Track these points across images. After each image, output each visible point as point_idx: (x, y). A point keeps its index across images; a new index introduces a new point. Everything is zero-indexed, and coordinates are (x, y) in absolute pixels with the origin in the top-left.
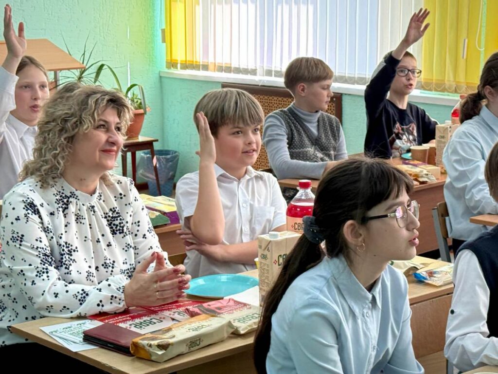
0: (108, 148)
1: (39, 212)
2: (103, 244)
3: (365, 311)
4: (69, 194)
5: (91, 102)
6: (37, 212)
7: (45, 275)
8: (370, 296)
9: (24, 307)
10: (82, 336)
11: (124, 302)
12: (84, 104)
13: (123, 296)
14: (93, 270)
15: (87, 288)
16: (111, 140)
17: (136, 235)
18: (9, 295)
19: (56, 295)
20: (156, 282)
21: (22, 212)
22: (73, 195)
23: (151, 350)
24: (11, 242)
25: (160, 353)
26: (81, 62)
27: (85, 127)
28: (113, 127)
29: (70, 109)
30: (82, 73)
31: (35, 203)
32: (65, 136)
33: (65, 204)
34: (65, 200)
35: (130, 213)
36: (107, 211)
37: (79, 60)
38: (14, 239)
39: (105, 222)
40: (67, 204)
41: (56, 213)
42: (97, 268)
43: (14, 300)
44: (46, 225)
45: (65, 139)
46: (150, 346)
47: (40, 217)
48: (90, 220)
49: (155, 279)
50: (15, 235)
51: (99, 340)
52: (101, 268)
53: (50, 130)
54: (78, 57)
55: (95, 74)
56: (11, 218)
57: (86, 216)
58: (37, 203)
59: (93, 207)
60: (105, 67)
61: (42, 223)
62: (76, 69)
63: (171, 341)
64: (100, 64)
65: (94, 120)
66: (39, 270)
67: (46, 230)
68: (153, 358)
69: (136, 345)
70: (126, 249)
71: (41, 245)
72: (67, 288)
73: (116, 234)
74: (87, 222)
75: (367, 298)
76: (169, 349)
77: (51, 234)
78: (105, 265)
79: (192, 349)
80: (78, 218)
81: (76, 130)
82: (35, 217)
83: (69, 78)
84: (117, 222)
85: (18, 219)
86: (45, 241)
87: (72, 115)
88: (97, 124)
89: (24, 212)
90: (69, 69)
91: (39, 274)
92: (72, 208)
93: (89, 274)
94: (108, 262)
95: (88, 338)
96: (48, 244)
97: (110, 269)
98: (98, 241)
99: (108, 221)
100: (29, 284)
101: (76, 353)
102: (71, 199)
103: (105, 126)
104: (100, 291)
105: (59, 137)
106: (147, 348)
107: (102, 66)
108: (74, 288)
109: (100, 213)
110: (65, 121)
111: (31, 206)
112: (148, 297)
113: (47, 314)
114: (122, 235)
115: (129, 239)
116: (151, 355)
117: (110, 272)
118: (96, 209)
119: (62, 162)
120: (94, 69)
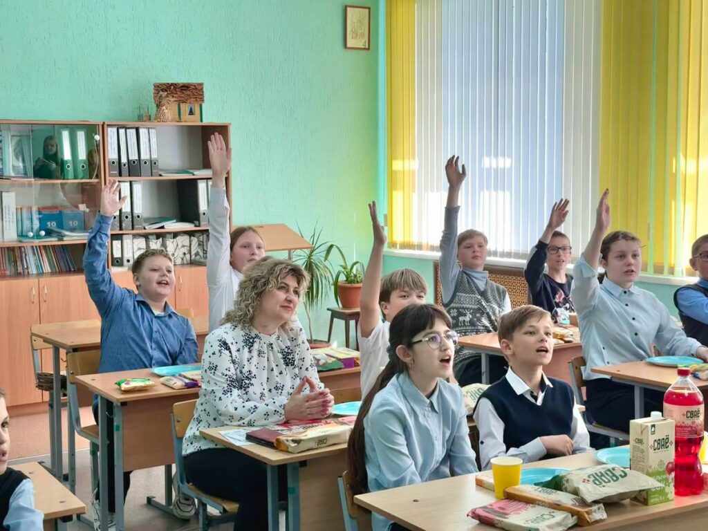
0: (286, 304)
1: (229, 348)
2: (276, 372)
3: (426, 413)
4: (254, 336)
5: (278, 269)
6: (228, 348)
7: (229, 393)
8: (428, 401)
9: (215, 419)
10: (245, 436)
11: (284, 417)
12: (271, 271)
13: (283, 412)
14: (266, 392)
15: (258, 405)
16: (288, 299)
17: (301, 368)
18: (205, 410)
19: (236, 409)
20: (308, 401)
21: (216, 348)
22: (257, 336)
23: (287, 443)
24: (208, 370)
25: (293, 445)
26: (311, 243)
27: (270, 286)
28: (292, 290)
29: (262, 273)
30: (313, 252)
31: (227, 342)
32: (256, 292)
33: (250, 342)
34: (251, 341)
35: (297, 352)
36: (284, 348)
37: (308, 241)
38: (210, 368)
39: (280, 356)
40: (253, 343)
41: (241, 350)
42: (270, 390)
43: (208, 414)
44: (234, 358)
45: (255, 294)
46: (287, 441)
47: (230, 352)
48: (268, 355)
49: (307, 399)
50: (211, 365)
51: (257, 438)
52: (273, 390)
53: (246, 287)
54: (308, 238)
55: (325, 252)
56: (210, 353)
57: (266, 351)
58: (228, 342)
59: (272, 344)
60: (334, 248)
61: (231, 356)
62: (307, 248)
63: (303, 438)
64: (329, 244)
65: (278, 282)
66: (225, 389)
67: (234, 362)
68: (290, 450)
69: (278, 440)
70: (294, 377)
71: (229, 373)
72: (244, 404)
73: (288, 365)
74: (266, 356)
75: (426, 402)
76: (301, 444)
77: (237, 365)
78: (276, 388)
79: (320, 446)
80: (260, 353)
81: (264, 288)
82: (227, 352)
83: (300, 256)
84: (290, 357)
85: (214, 354)
86: (233, 371)
87: (263, 277)
88: (279, 286)
89: (219, 348)
90: (301, 249)
91: (225, 392)
92: (256, 346)
93: (262, 395)
94: (278, 385)
95: (250, 437)
96: (234, 373)
97: (280, 391)
98: (272, 370)
99: (284, 355)
100: (217, 399)
101: (238, 447)
102: (255, 340)
103: (285, 288)
104: (267, 405)
105: (252, 292)
106: (285, 442)
107: (331, 246)
108: (250, 404)
109: (276, 349)
110: (257, 280)
111: (225, 345)
112: (302, 412)
113: (229, 423)
114: (293, 367)
115: (297, 370)
116: (288, 448)
117: (279, 393)
118: (274, 346)
119: (251, 311)
120: (324, 248)
